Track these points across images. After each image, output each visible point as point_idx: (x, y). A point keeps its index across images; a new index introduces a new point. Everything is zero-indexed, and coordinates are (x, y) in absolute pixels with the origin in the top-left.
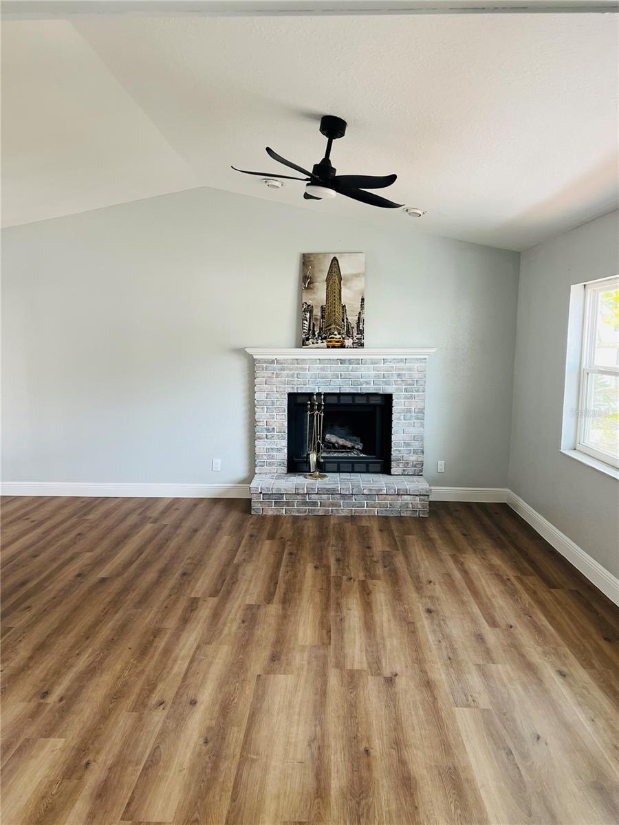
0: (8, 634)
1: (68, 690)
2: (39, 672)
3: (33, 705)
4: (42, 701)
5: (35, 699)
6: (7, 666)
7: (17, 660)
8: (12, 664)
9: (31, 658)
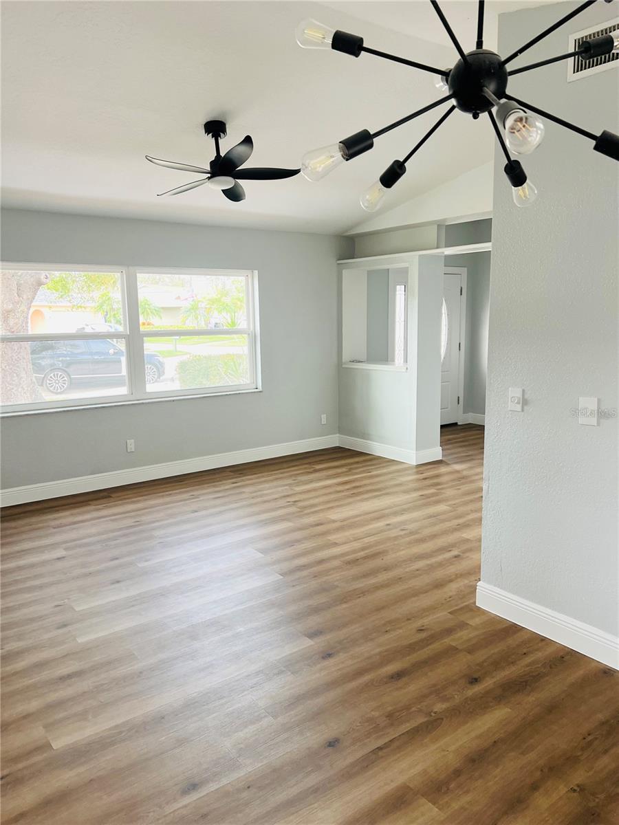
0: (456, 608)
1: (443, 553)
2: (452, 570)
3: (467, 554)
4: (462, 554)
5: (465, 556)
6: (470, 582)
7: (462, 584)
8: (466, 582)
9: (451, 581)
